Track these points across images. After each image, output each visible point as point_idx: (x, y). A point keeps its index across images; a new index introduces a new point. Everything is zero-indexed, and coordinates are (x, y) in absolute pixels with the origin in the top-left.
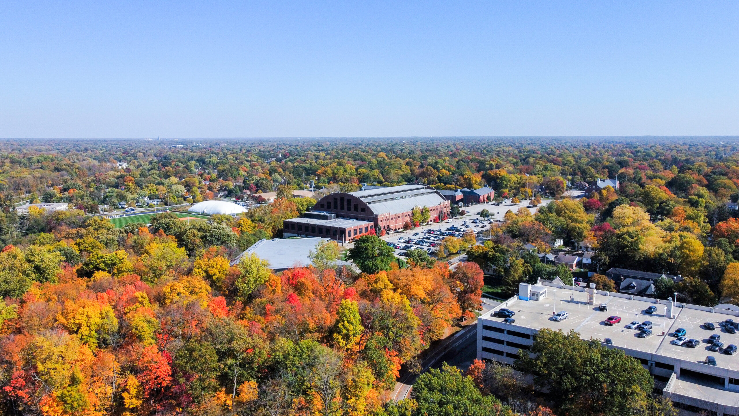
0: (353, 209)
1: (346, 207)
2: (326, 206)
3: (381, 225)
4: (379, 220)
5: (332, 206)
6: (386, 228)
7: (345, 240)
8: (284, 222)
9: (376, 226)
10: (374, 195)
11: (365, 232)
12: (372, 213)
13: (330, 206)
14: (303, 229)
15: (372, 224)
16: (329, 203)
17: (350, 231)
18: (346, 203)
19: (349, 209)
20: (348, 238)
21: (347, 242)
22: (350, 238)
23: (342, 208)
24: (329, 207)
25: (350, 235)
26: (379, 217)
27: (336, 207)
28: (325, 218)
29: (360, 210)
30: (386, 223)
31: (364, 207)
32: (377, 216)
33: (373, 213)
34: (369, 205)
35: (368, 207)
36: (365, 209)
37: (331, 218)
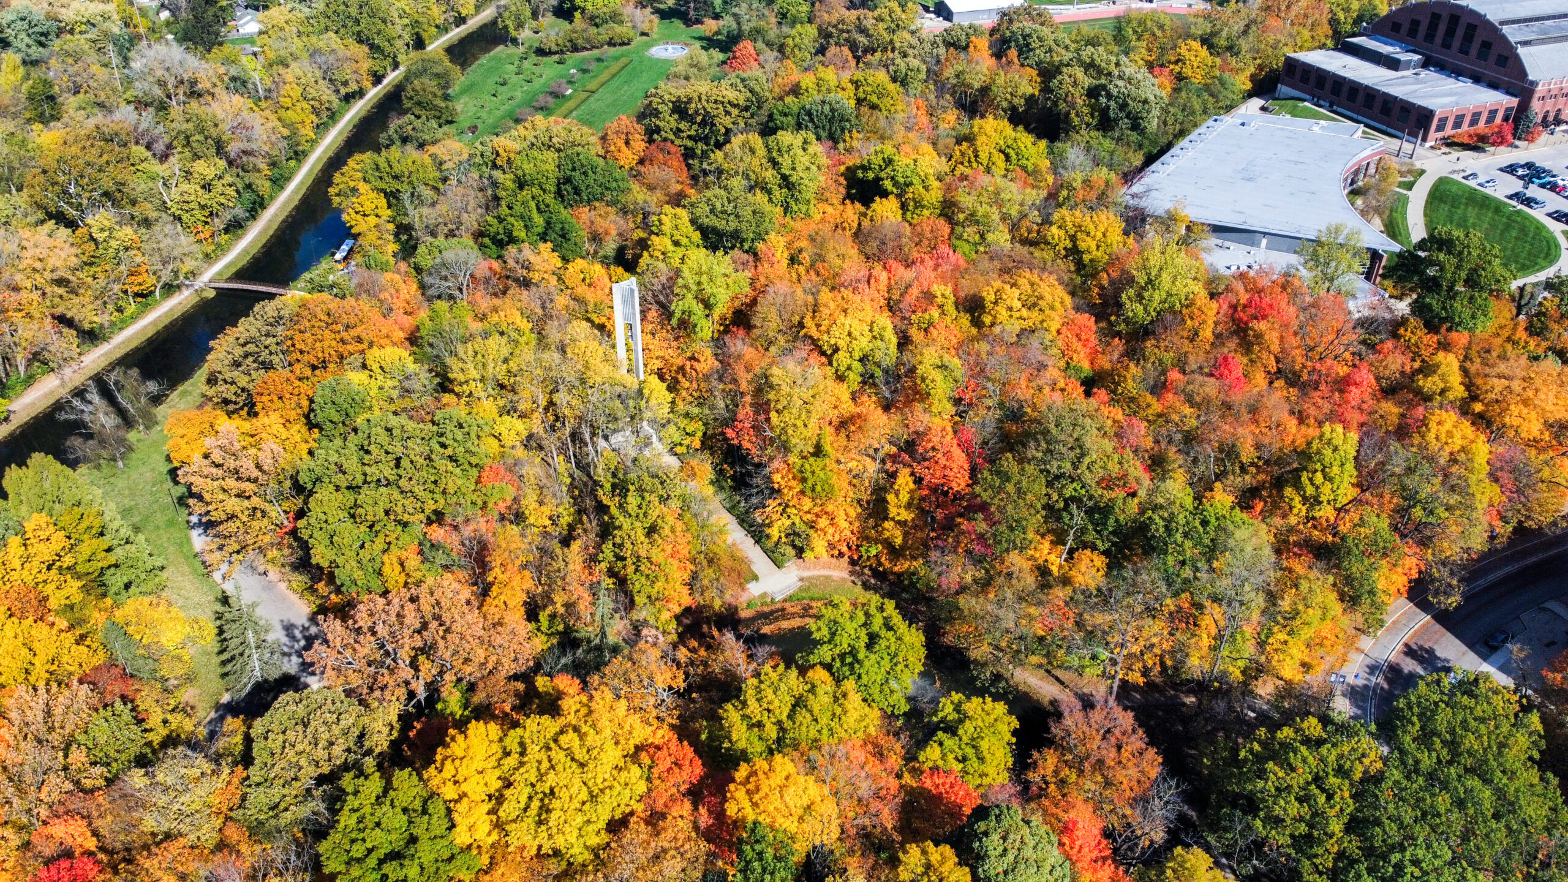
0: (1474, 51)
1: (1456, 43)
2: (1404, 30)
3: (1537, 107)
4: (1536, 96)
5: (1422, 30)
6: (1551, 118)
7: (1424, 140)
8: (1288, 59)
9: (1524, 107)
10: (1548, 18)
11: (1487, 122)
12: (1523, 73)
13: (1416, 31)
14: (1328, 86)
15: (1514, 102)
16: (1415, 24)
17: (1446, 119)
18: (1460, 33)
19: (1464, 51)
20: (1433, 135)
21: (1428, 145)
22: (1440, 135)
23: (1446, 45)
24: (1413, 32)
25: (1441, 128)
26: (1539, 88)
27: (1430, 37)
28: (1392, 64)
29: (1492, 58)
30: (1555, 104)
31: (1505, 54)
32: (1534, 84)
33: (1525, 74)
34: (1521, 51)
35: (1517, 57)
36: (1507, 58)
37: (1408, 65)
